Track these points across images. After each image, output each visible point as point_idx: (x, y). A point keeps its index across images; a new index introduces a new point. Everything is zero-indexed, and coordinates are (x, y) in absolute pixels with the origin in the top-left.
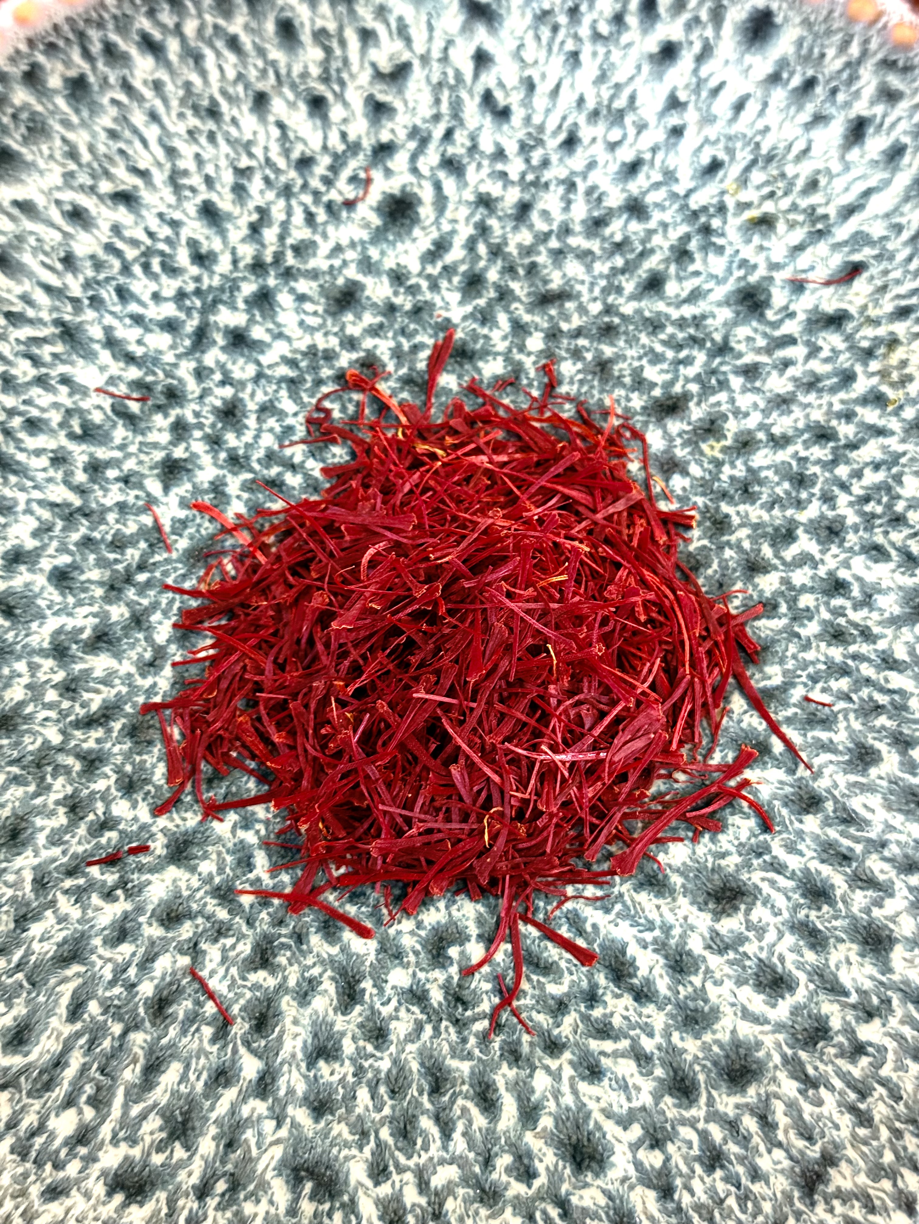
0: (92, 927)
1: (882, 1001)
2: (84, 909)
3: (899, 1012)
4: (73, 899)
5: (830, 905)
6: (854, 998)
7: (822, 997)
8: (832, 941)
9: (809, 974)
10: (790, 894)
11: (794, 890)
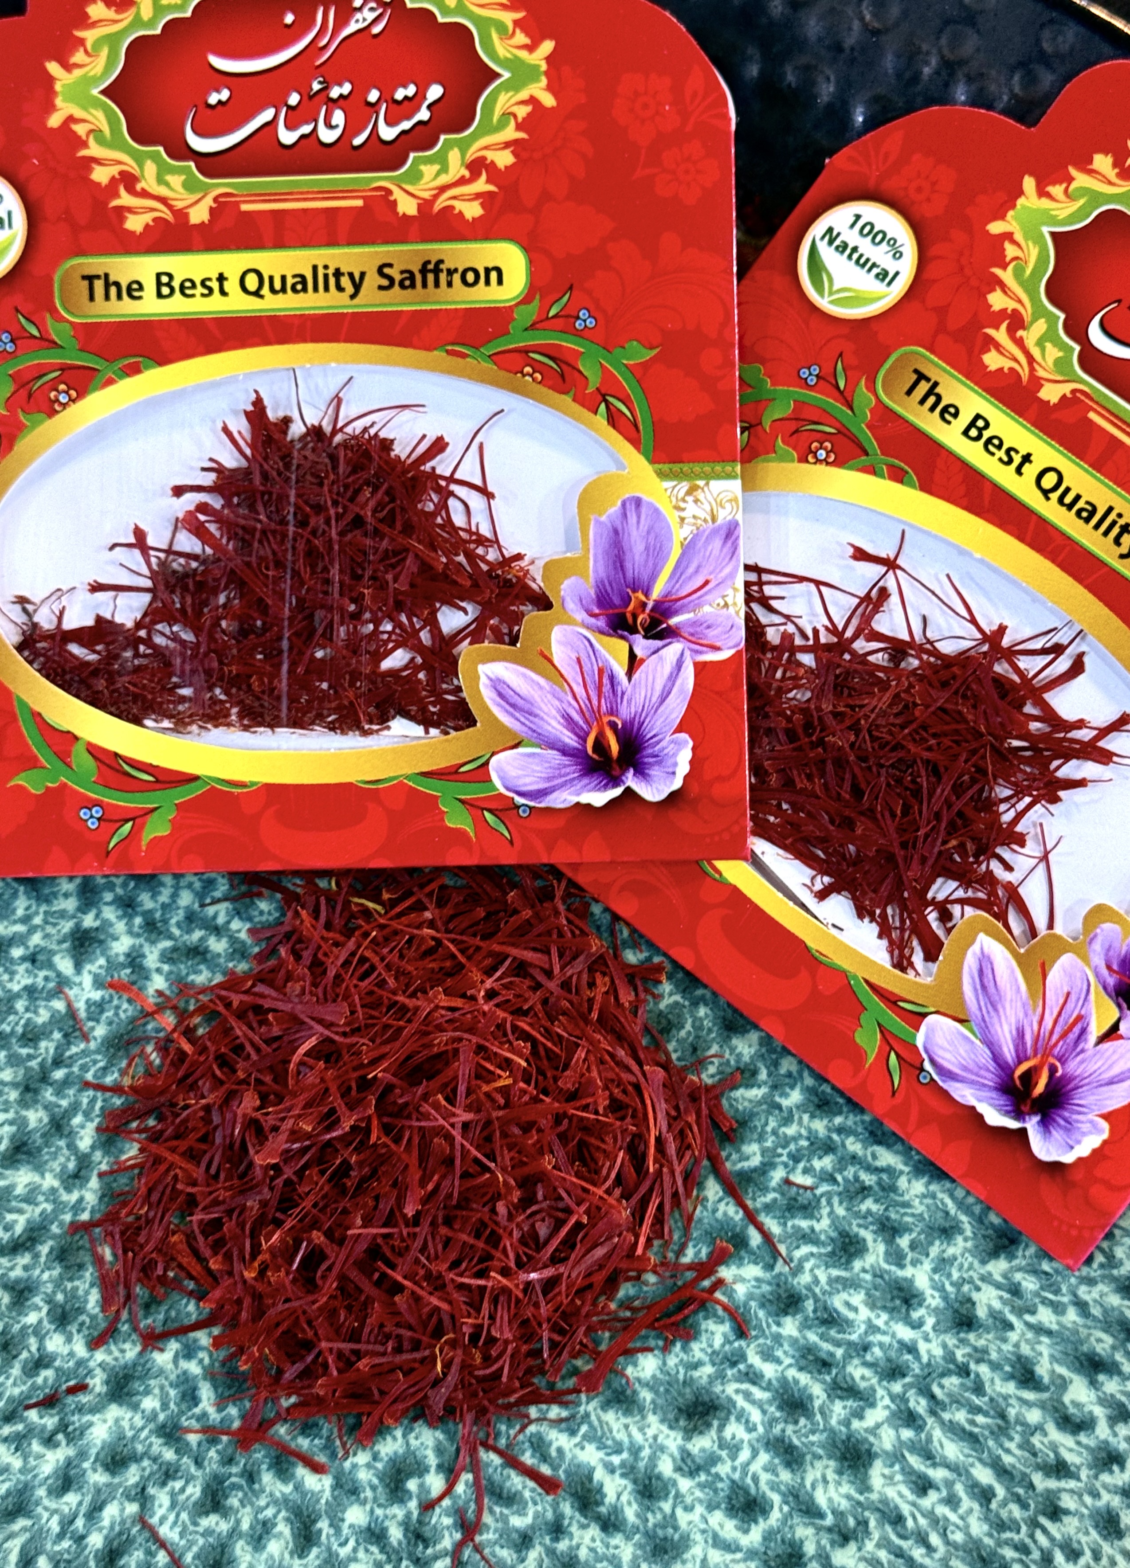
0: (35, 1476)
1: (859, 1523)
2: (25, 1458)
3: (876, 1535)
4: (13, 1447)
5: (808, 1418)
6: (829, 1520)
7: (796, 1520)
8: (808, 1457)
9: (783, 1495)
10: (766, 1407)
11: (770, 1402)
